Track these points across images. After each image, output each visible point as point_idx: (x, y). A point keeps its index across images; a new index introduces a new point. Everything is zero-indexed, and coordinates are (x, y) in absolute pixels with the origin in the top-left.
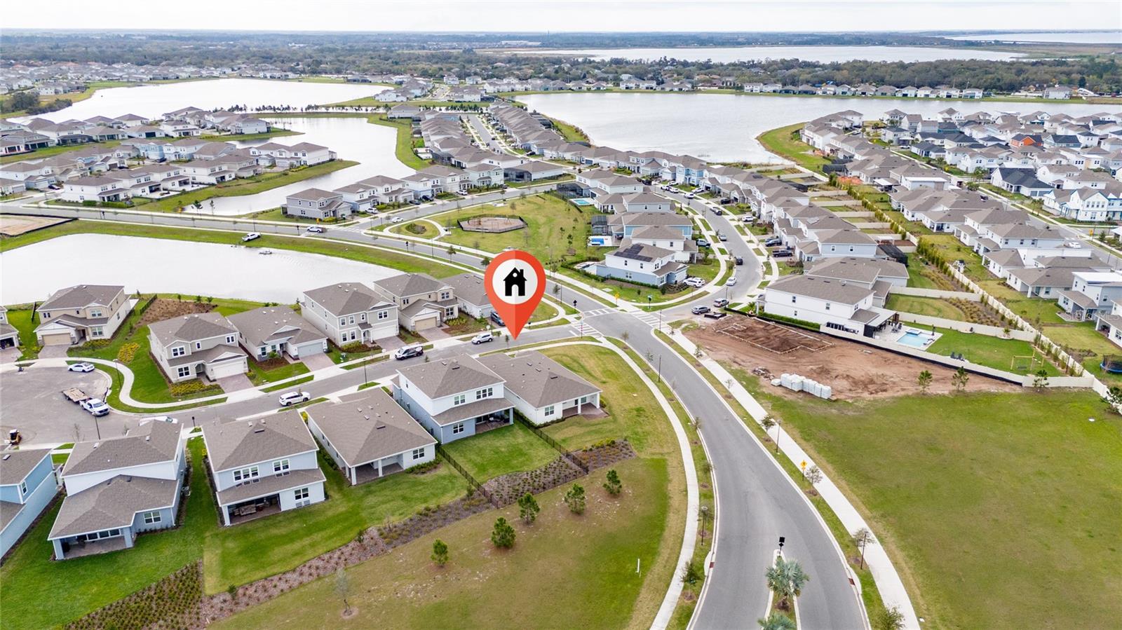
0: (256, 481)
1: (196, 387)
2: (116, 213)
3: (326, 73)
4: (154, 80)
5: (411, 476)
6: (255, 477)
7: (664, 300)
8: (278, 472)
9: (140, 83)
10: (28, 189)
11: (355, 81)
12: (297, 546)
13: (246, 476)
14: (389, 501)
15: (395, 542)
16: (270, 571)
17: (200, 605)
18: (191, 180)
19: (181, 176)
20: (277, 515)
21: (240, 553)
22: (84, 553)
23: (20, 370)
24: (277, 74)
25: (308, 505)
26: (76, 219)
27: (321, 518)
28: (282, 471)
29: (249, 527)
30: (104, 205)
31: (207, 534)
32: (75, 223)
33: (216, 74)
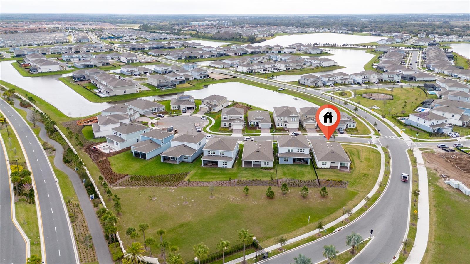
0: (214, 156)
1: (226, 130)
2: (247, 76)
3: (366, 31)
4: (298, 33)
5: (261, 169)
6: (214, 155)
7: (428, 139)
8: (221, 155)
9: (293, 34)
10: (231, 67)
11: (375, 35)
12: (214, 177)
13: (212, 153)
14: (248, 174)
15: (240, 185)
16: (203, 180)
17: (181, 182)
18: (278, 68)
19: (276, 67)
20: (216, 168)
21: (200, 174)
22: (168, 162)
23: (191, 116)
24: (344, 32)
25: (226, 168)
26: (236, 77)
27: (226, 172)
28: (222, 155)
29: (207, 168)
30: (246, 74)
31: (197, 167)
32: (236, 78)
33: (321, 31)
